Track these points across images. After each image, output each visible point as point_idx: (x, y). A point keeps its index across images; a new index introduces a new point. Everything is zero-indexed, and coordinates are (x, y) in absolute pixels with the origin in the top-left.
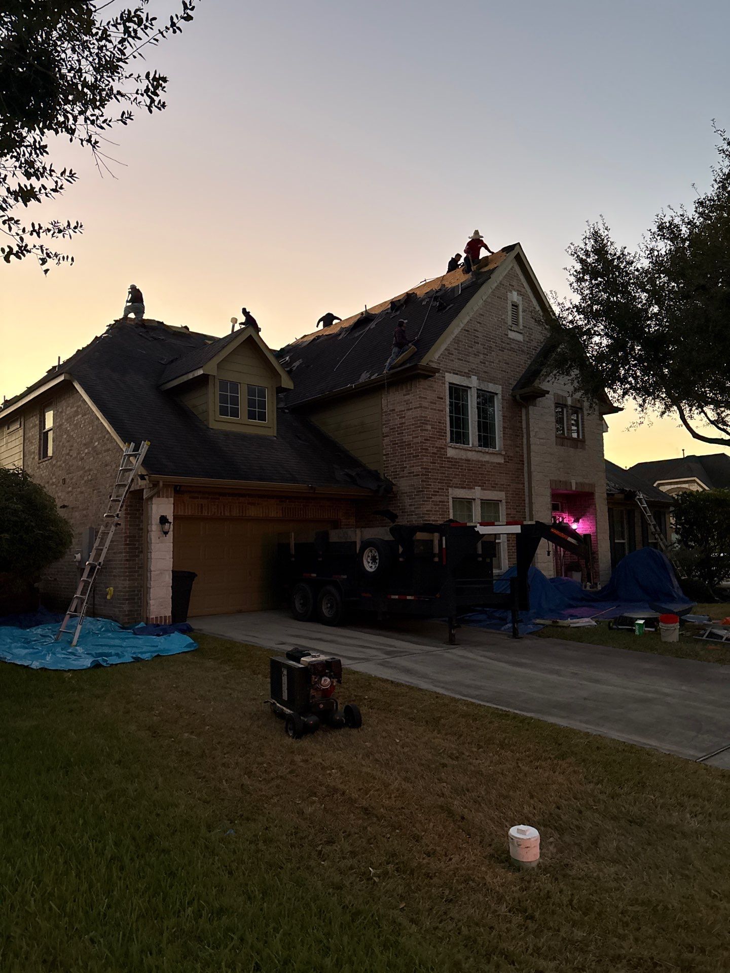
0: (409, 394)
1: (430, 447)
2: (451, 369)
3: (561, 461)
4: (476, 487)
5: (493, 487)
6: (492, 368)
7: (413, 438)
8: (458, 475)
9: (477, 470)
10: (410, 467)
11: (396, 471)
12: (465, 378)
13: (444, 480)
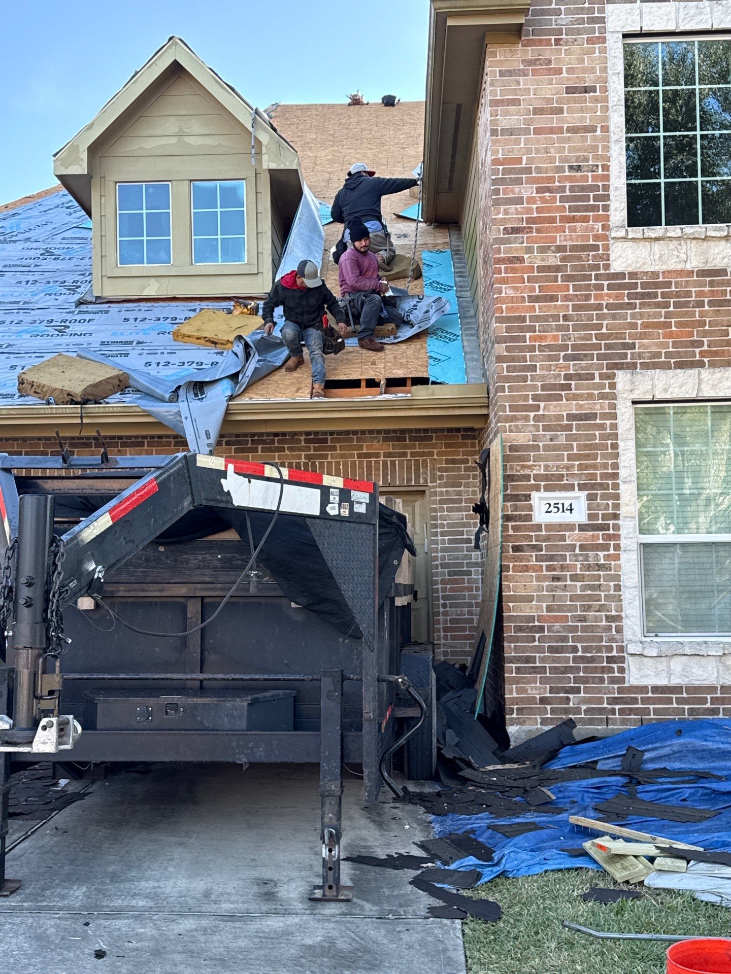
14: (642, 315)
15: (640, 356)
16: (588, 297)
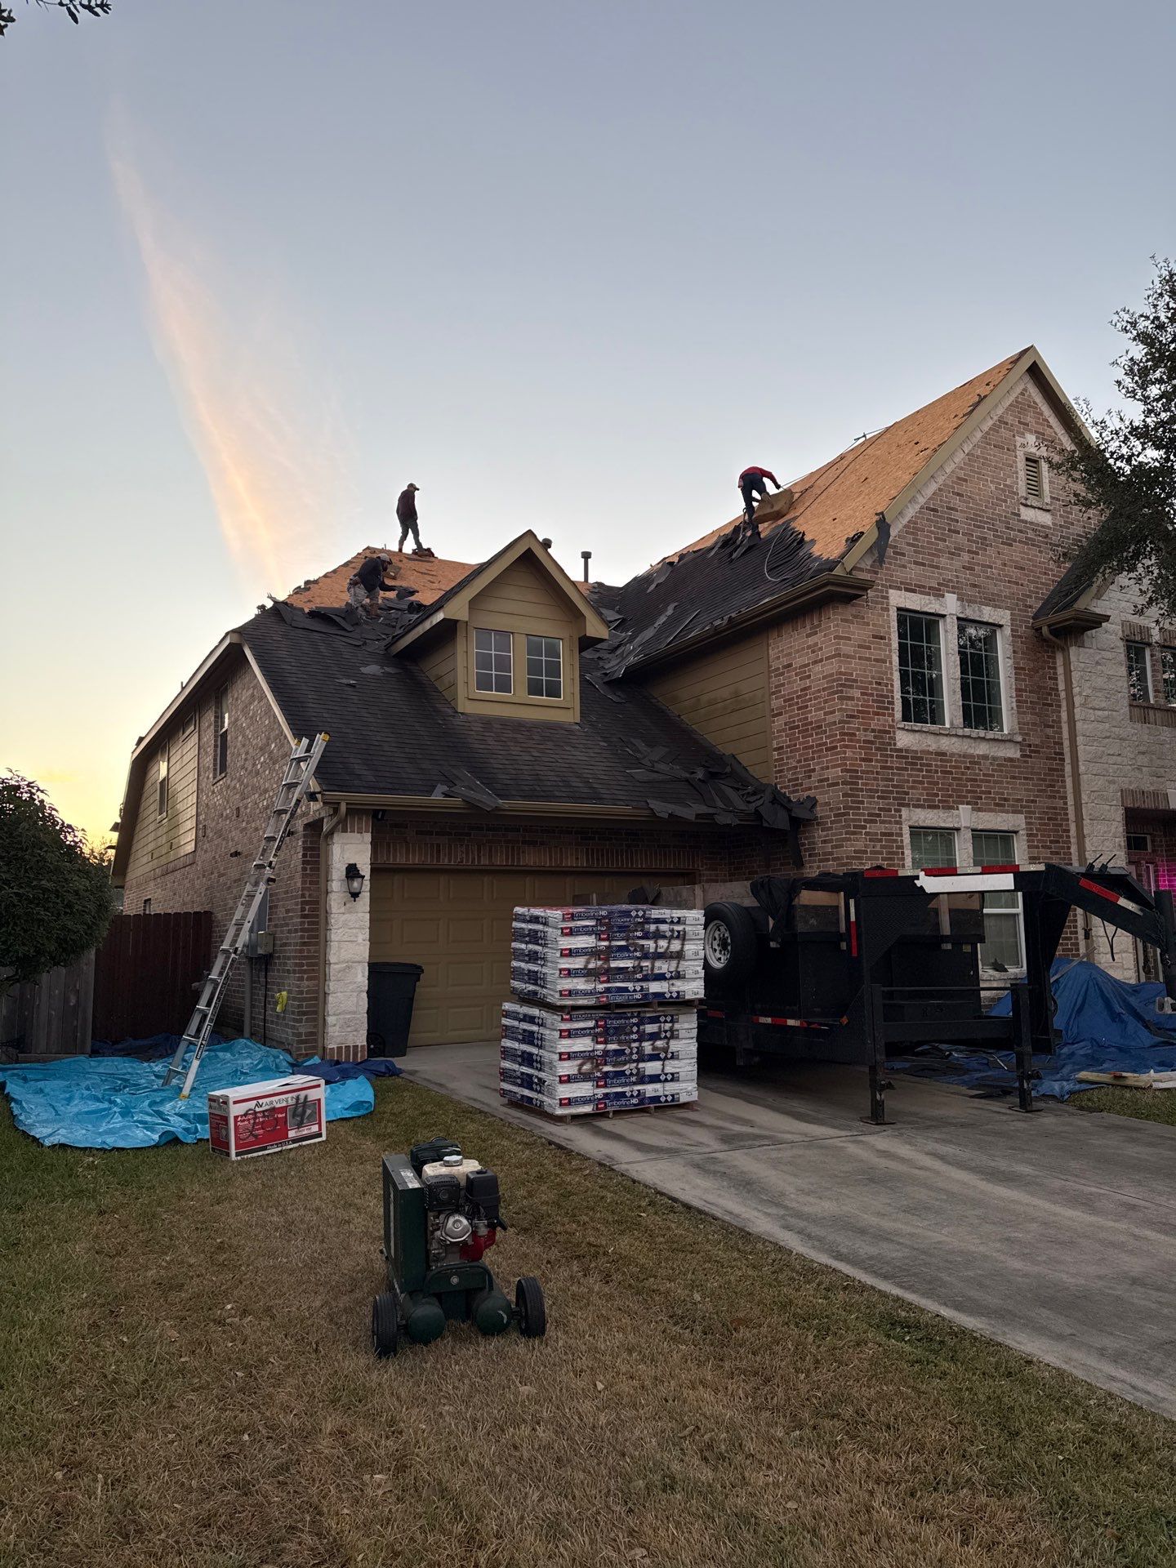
0: (816, 633)
1: (858, 729)
2: (901, 583)
3: (1143, 753)
4: (960, 806)
5: (997, 805)
6: (988, 578)
7: (825, 714)
8: (922, 783)
9: (963, 774)
10: (822, 769)
11: (797, 779)
12: (932, 598)
13: (892, 792)
14: (911, 776)
15: (912, 799)
16: (887, 762)
